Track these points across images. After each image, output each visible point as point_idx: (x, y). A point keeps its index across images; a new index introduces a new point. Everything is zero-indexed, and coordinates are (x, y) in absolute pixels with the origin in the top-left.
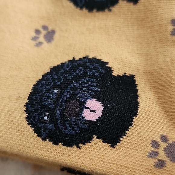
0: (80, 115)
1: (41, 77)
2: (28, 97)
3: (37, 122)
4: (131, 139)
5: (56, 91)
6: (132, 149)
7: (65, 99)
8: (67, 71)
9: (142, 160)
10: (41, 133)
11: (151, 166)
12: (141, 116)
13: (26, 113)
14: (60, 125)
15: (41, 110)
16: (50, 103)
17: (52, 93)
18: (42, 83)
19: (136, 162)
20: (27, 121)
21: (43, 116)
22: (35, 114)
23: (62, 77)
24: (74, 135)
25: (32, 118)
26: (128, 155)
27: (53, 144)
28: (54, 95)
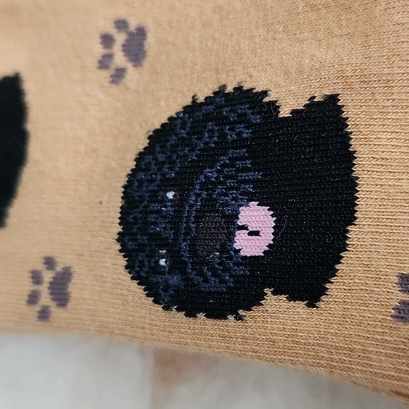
0: (229, 246)
1: (133, 164)
2: (120, 218)
3: (148, 272)
4: (351, 281)
5: (170, 195)
6: (357, 303)
7: (194, 212)
8: (183, 139)
9: (381, 330)
10: (160, 295)
11: (404, 342)
12: (366, 218)
13: (124, 256)
14: (193, 275)
15: (150, 246)
16: (164, 228)
17: (164, 201)
18: (139, 178)
19: (369, 336)
20: (130, 273)
21: (157, 258)
22: (142, 256)
23: (177, 158)
24: (225, 293)
25: (137, 265)
26: (348, 320)
27: (187, 315)
28: (169, 206)
